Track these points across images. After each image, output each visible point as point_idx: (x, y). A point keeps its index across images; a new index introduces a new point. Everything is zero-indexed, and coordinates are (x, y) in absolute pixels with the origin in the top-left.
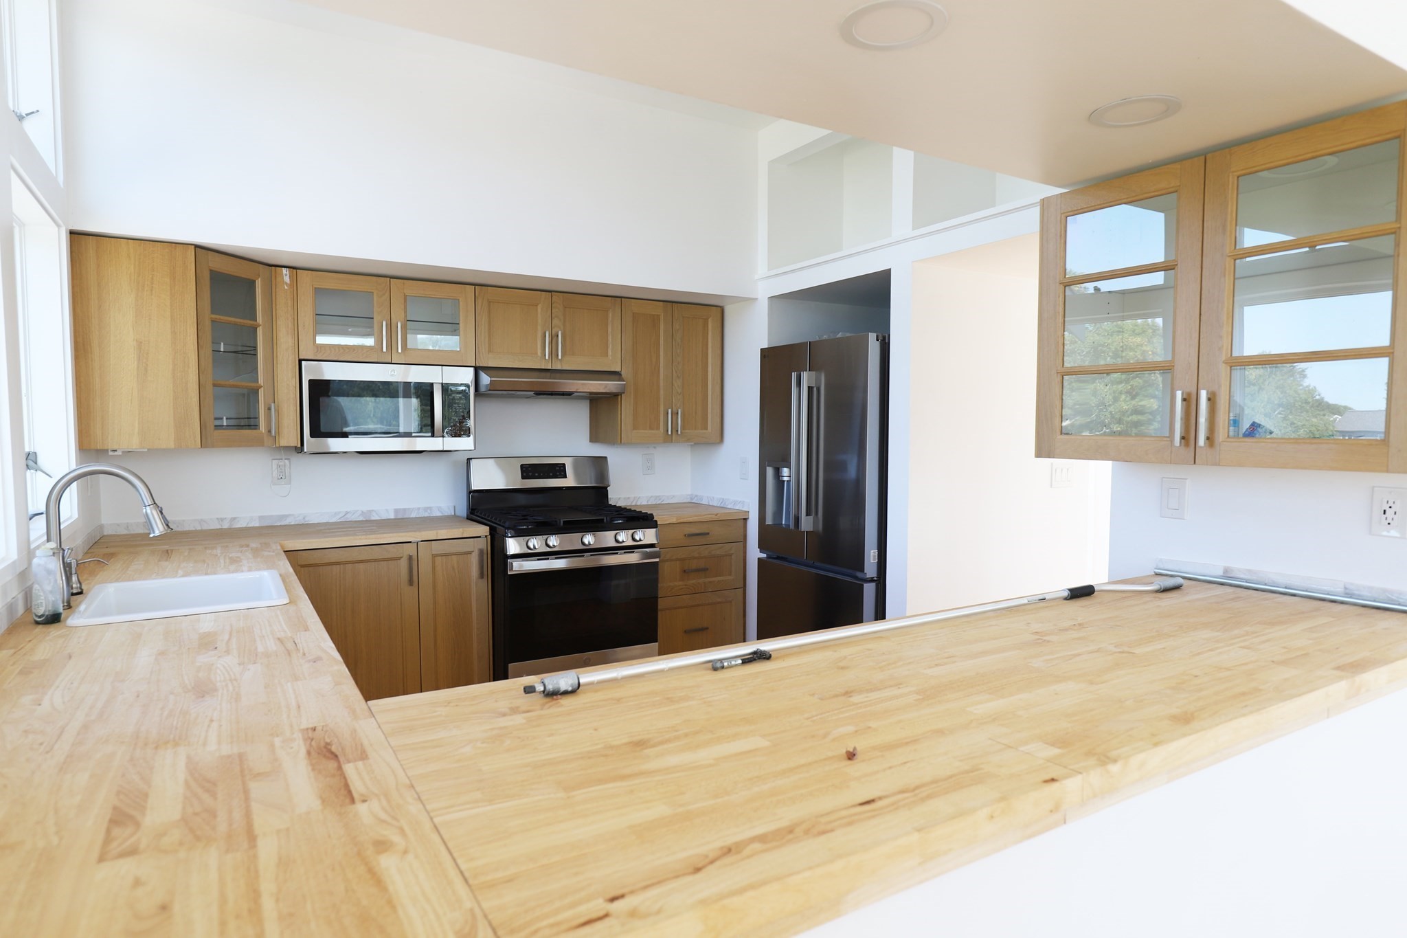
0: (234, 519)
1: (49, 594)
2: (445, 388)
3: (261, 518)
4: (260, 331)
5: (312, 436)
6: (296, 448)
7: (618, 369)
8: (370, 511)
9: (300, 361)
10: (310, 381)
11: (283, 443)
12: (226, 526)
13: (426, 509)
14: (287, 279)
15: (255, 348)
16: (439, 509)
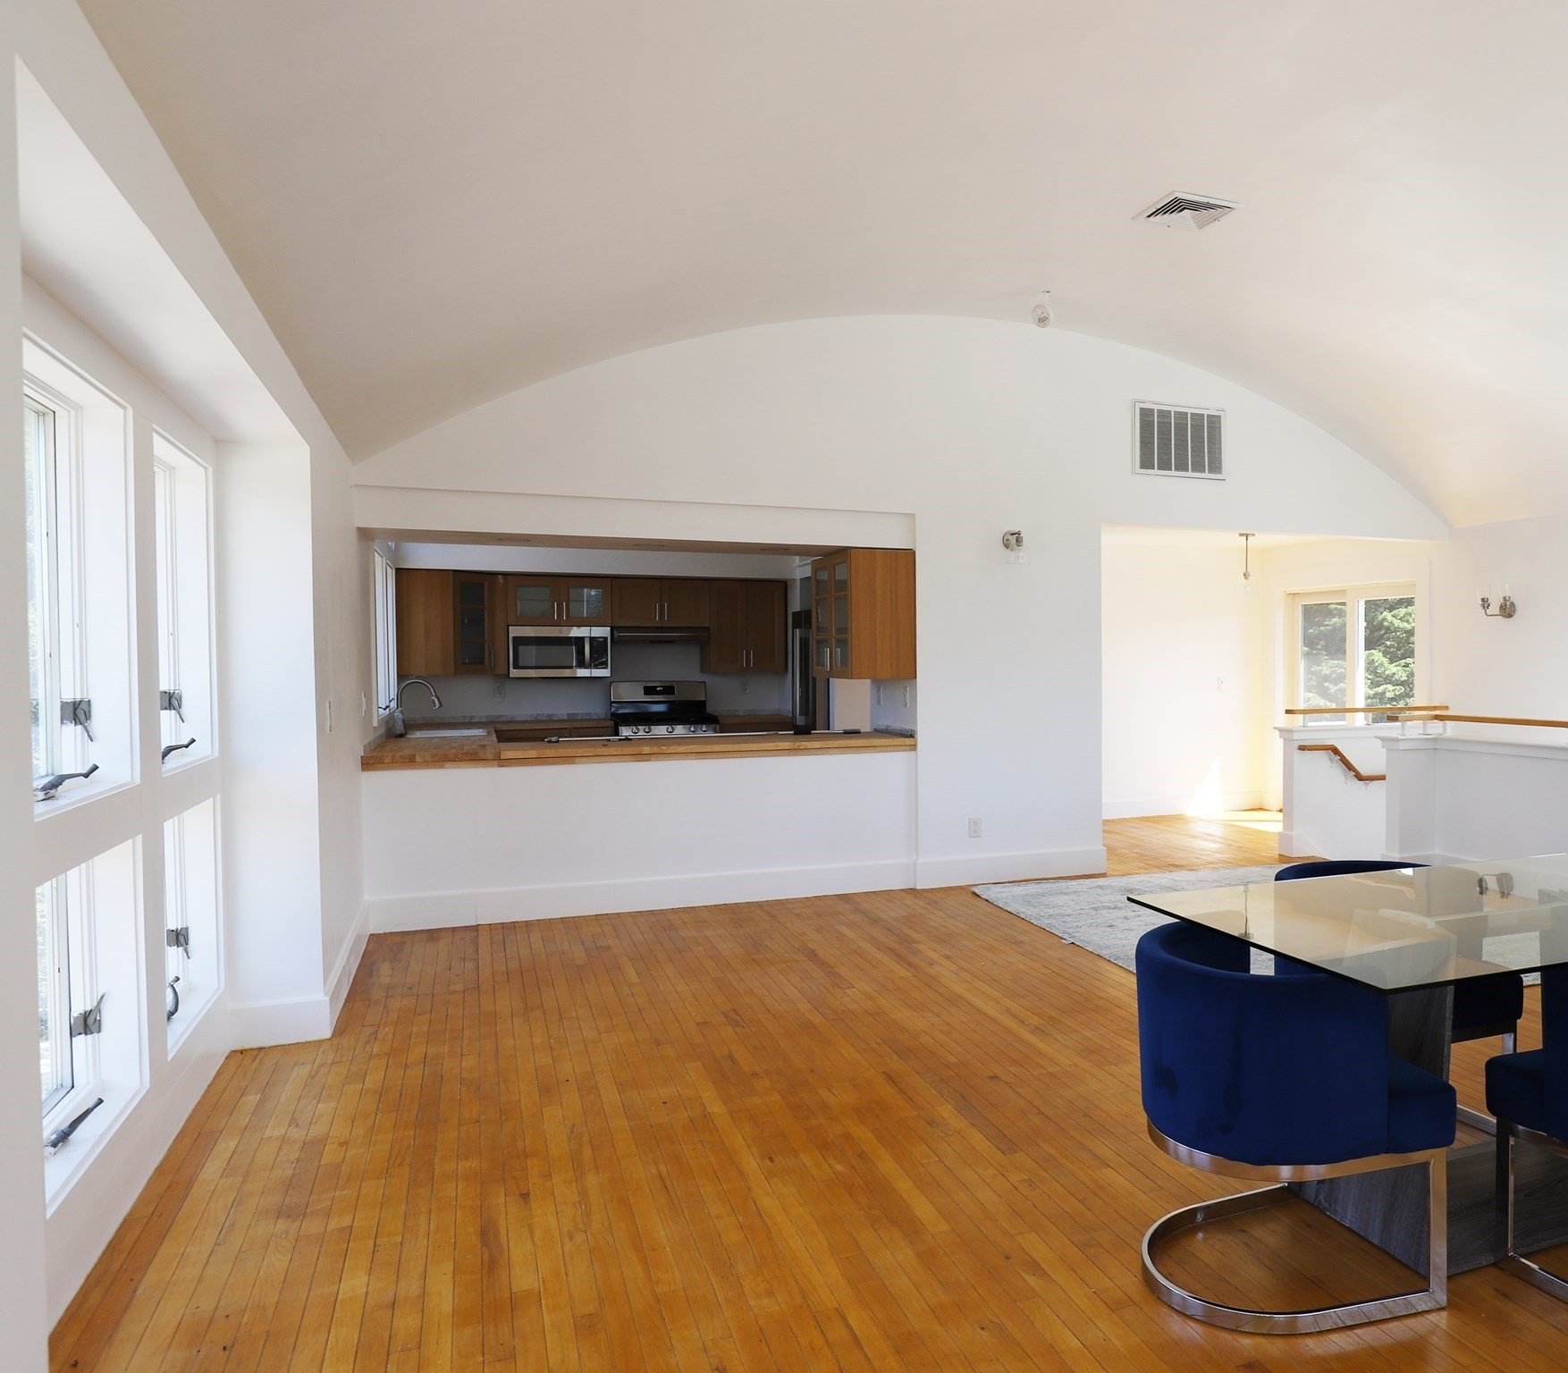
0: (472, 717)
1: (400, 728)
2: (592, 639)
3: (487, 717)
4: (486, 611)
5: (514, 668)
6: (504, 675)
7: (707, 625)
8: (552, 715)
9: (508, 626)
10: (514, 637)
11: (499, 672)
12: (467, 720)
13: (587, 714)
14: (501, 581)
15: (483, 620)
16: (596, 714)
